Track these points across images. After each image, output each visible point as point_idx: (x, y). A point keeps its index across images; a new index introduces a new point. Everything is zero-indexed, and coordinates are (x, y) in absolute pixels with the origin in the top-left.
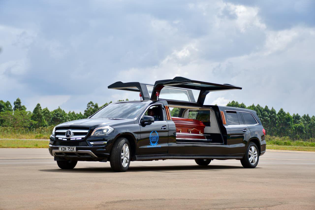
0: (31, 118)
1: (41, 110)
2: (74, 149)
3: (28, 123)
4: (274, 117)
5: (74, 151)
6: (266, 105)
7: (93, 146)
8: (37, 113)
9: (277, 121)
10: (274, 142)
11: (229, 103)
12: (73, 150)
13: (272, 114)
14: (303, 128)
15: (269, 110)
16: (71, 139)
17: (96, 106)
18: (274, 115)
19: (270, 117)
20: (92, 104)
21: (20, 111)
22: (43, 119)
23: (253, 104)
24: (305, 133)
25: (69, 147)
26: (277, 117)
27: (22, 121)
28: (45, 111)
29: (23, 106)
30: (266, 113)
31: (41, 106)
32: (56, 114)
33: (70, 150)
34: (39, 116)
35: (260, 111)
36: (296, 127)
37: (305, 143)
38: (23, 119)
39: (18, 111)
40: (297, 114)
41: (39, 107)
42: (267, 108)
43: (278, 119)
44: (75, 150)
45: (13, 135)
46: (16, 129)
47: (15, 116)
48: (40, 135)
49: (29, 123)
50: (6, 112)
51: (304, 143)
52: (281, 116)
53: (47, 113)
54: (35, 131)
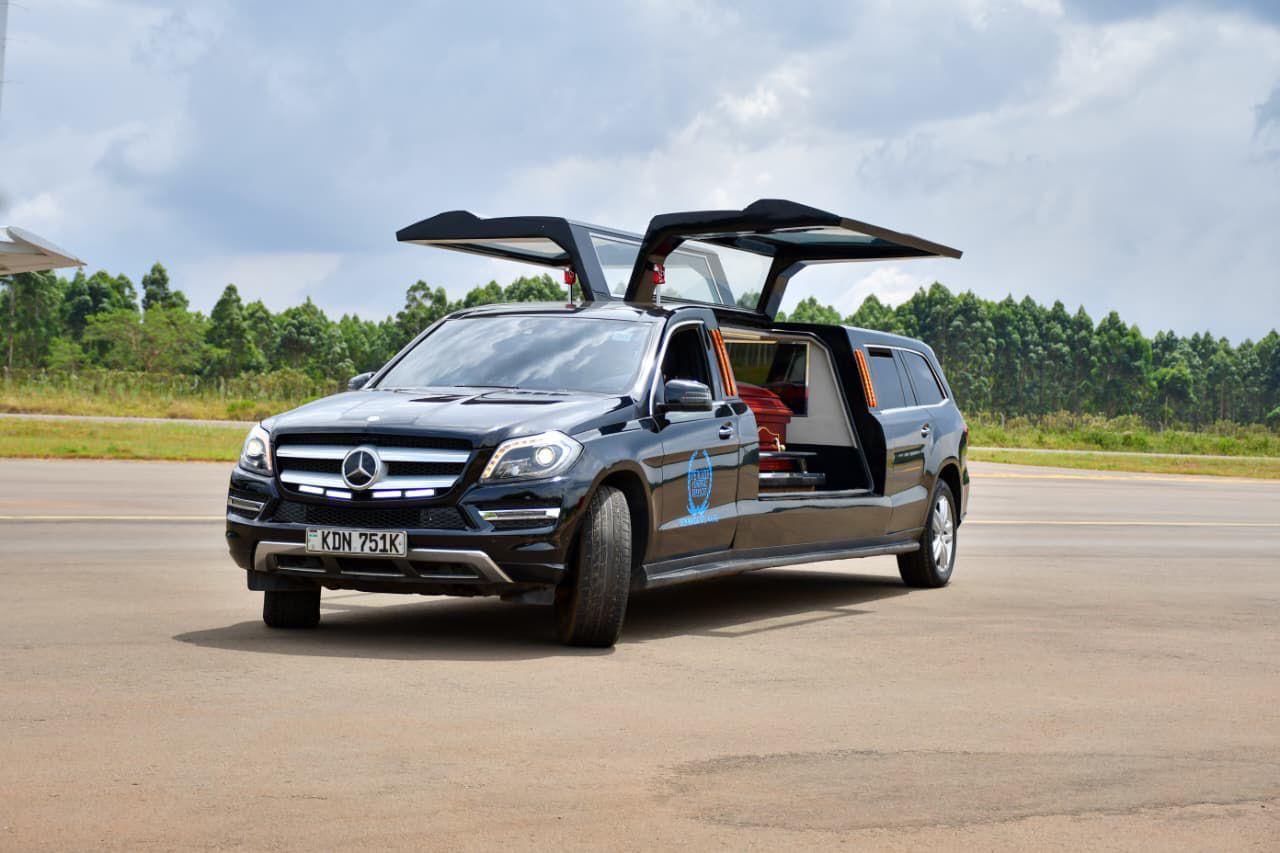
0: (205, 338)
1: (241, 308)
2: (397, 543)
3: (196, 357)
4: (1085, 342)
5: (397, 551)
6: (1055, 300)
7: (497, 529)
8: (228, 321)
9: (1093, 358)
10: (1085, 436)
11: (919, 292)
12: (388, 547)
13: (1078, 333)
14: (1186, 382)
15: (1069, 316)
16: (376, 495)
17: (440, 299)
18: (1084, 337)
19: (1069, 342)
20: (424, 289)
21: (168, 313)
22: (249, 342)
23: (1010, 296)
24: (1195, 399)
25: (369, 532)
26: (1095, 341)
27: (175, 350)
28: (257, 311)
29: (178, 294)
30: (1058, 329)
31: (240, 293)
32: (293, 325)
33: (373, 545)
34: (236, 332)
35: (1036, 319)
36: (1163, 379)
37: (1200, 439)
38: (178, 341)
39: (157, 310)
40: (1172, 333)
41: (234, 297)
42: (1062, 310)
43: (1100, 349)
44: (402, 548)
45: (148, 400)
46: (159, 379)
47: (149, 330)
48: (244, 402)
49: (197, 355)
50: (118, 312)
51: (1197, 438)
52: (1111, 338)
53: (261, 319)
54: (226, 388)
